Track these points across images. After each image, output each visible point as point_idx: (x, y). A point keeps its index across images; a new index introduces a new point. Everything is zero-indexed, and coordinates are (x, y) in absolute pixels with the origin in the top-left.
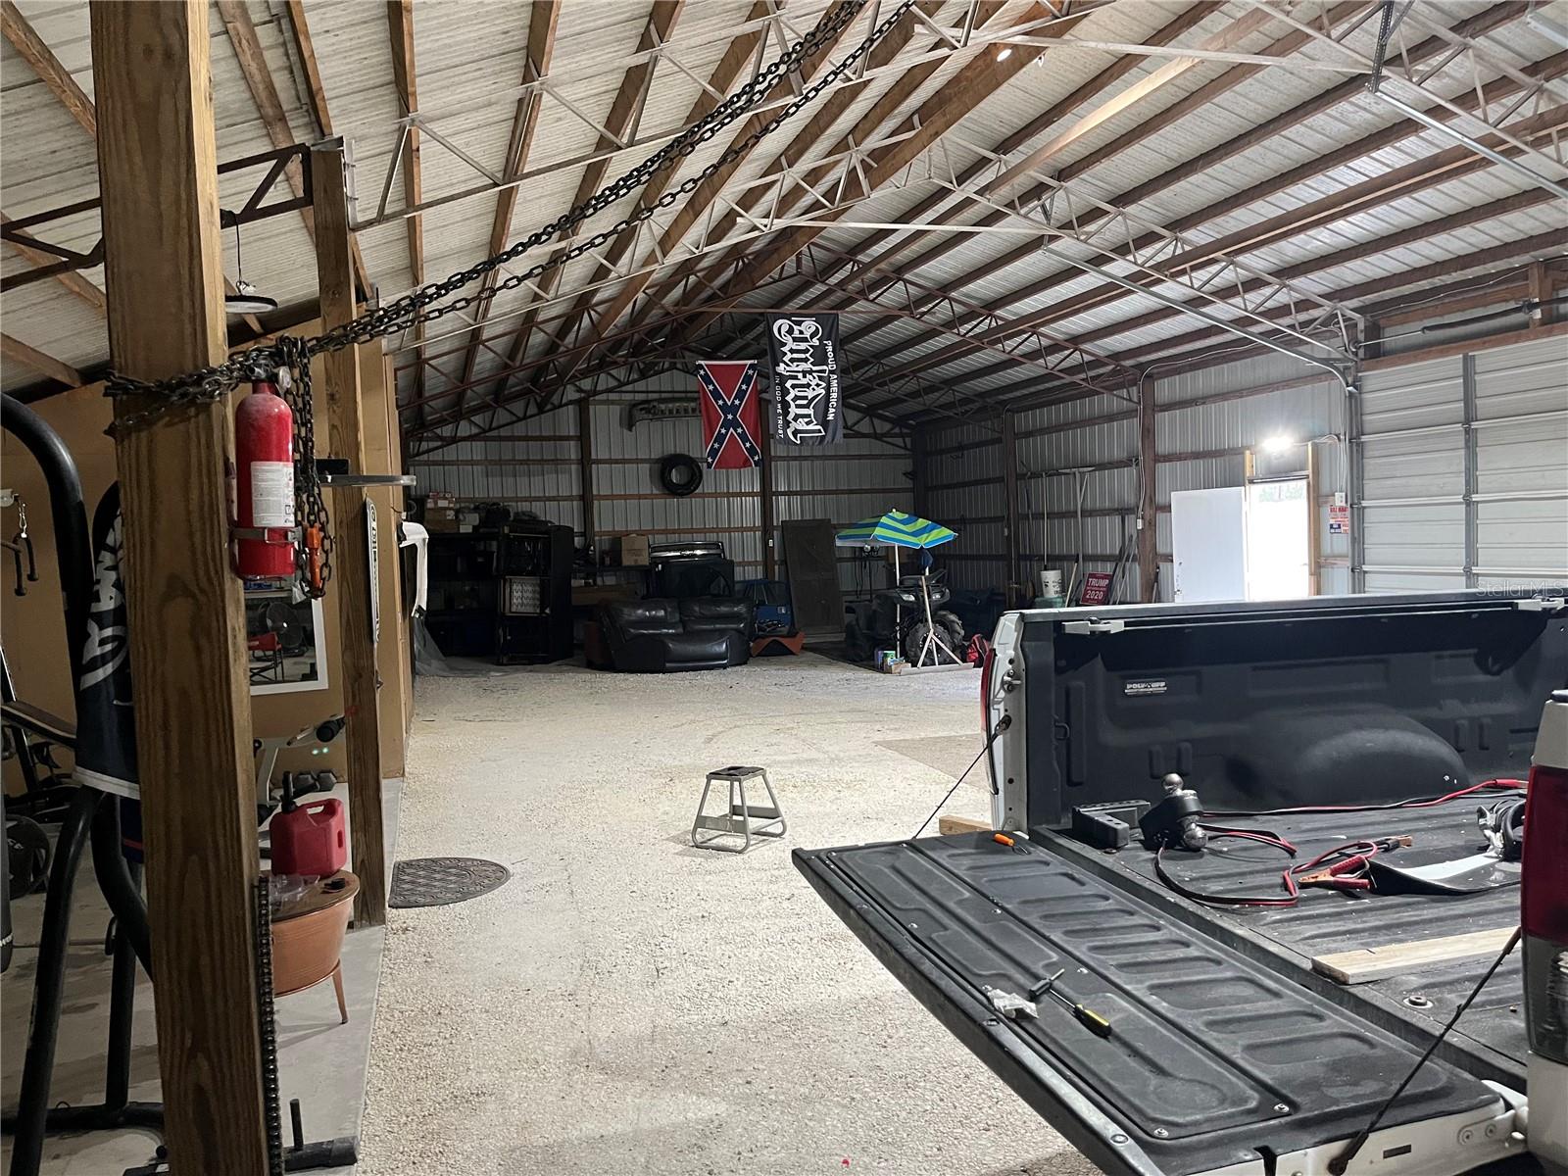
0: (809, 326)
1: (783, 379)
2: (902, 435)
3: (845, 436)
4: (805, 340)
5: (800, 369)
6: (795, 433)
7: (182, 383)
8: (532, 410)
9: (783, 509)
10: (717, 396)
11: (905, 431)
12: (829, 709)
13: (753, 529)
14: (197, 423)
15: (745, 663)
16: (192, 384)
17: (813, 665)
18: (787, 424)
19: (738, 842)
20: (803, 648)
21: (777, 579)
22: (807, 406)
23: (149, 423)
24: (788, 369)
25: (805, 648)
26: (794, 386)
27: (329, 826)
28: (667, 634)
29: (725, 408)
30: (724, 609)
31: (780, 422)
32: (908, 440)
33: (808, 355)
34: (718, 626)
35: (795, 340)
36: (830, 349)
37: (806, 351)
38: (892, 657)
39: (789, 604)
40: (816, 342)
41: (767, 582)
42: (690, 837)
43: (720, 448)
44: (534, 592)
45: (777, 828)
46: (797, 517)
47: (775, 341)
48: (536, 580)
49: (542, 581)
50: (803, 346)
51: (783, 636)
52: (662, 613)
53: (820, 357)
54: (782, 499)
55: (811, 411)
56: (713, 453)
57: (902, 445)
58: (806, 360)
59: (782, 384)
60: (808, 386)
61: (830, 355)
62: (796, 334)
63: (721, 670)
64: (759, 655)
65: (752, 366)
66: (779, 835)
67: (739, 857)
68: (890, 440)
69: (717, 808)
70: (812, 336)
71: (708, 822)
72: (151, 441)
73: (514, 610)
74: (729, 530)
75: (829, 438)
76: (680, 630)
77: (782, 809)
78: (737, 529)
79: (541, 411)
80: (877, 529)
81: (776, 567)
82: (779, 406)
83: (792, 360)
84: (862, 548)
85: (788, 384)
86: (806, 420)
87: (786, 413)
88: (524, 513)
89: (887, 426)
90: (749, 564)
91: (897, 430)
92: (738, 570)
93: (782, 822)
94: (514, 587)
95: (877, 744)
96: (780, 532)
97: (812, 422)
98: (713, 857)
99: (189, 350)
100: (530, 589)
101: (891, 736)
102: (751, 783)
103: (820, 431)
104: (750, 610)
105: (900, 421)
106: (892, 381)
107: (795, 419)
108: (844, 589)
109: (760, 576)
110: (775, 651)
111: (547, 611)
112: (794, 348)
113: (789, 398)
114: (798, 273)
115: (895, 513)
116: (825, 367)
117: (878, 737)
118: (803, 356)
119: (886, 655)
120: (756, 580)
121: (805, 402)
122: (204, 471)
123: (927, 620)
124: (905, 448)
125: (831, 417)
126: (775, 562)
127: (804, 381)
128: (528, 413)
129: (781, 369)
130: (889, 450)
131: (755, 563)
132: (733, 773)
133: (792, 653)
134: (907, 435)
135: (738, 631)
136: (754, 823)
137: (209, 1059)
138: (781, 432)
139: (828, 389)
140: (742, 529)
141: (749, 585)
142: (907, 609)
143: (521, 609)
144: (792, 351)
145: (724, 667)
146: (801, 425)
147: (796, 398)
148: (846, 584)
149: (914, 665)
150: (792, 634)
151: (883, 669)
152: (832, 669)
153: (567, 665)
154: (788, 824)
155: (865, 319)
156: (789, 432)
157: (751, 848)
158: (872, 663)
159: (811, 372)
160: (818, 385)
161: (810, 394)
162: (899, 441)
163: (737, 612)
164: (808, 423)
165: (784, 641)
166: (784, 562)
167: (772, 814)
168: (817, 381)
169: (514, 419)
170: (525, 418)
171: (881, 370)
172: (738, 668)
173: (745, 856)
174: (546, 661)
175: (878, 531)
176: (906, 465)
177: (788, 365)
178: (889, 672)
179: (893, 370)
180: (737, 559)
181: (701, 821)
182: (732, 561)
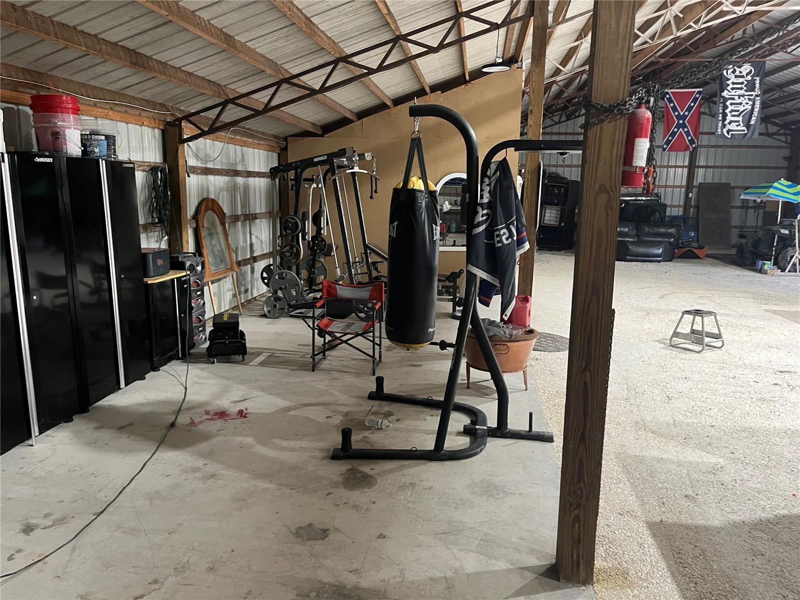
0: (746, 68)
1: (725, 100)
2: (785, 134)
3: (760, 134)
4: (743, 77)
5: (737, 94)
6: (728, 132)
7: (618, 105)
8: (564, 118)
9: (701, 176)
10: (675, 109)
11: (787, 132)
12: (729, 289)
13: (681, 187)
14: (620, 122)
15: (671, 261)
16: (622, 105)
17: (712, 265)
18: (724, 126)
19: (697, 348)
20: (706, 256)
21: (691, 216)
22: (739, 116)
23: (602, 121)
24: (729, 94)
25: (708, 256)
26: (731, 104)
27: (526, 306)
28: (628, 241)
29: (679, 117)
30: (662, 230)
31: (720, 125)
32: (789, 138)
33: (743, 86)
34: (658, 239)
35: (736, 77)
36: (758, 82)
37: (742, 83)
38: (768, 265)
39: (697, 230)
40: (749, 78)
41: (684, 218)
42: (668, 342)
43: (672, 140)
44: (557, 214)
45: (719, 344)
46: (709, 181)
47: (723, 77)
48: (558, 208)
49: (562, 209)
50: (740, 80)
51: (695, 248)
52: (627, 230)
53: (751, 86)
54: (701, 170)
55: (740, 119)
56: (668, 142)
57: (784, 140)
58: (741, 89)
59: (724, 103)
60: (741, 104)
61: (757, 85)
62: (737, 73)
63: (657, 263)
64: (678, 257)
65: (698, 92)
66: (719, 348)
67: (698, 354)
68: (776, 137)
69: (685, 329)
70: (747, 74)
71: (680, 335)
72: (601, 128)
73: (545, 222)
74: (666, 187)
75: (749, 135)
76: (636, 240)
77: (723, 335)
78: (670, 187)
79: (568, 119)
80: (771, 189)
81: (692, 209)
82: (721, 115)
83: (733, 89)
84: (755, 201)
85: (728, 103)
86: (737, 124)
87: (724, 119)
88: (553, 173)
89: (776, 129)
90: (675, 206)
91: (782, 131)
92: (668, 209)
93: (723, 341)
94: (547, 211)
95: (766, 311)
96: (697, 190)
97: (740, 125)
98: (682, 352)
99: (622, 90)
100: (555, 212)
101: (774, 308)
102: (708, 320)
103: (744, 131)
104: (678, 232)
105: (785, 126)
106: (788, 101)
107: (730, 123)
108: (733, 224)
109: (681, 213)
110: (690, 256)
111: (563, 224)
112: (735, 81)
113: (727, 111)
114: (743, 37)
115: (783, 181)
116: (753, 93)
117: (766, 307)
118: (739, 86)
119: (764, 264)
120: (678, 216)
121: (737, 113)
122: (620, 141)
123: (795, 246)
124: (786, 142)
125: (752, 122)
126: (691, 207)
127: (739, 101)
128: (561, 120)
129: (725, 94)
130: (776, 143)
131: (679, 206)
132: (697, 312)
133: (699, 258)
134: (789, 135)
135: (670, 243)
136: (707, 340)
137: (590, 373)
138: (719, 130)
139: (753, 105)
140: (674, 187)
141: (674, 218)
142: (782, 238)
143: (548, 222)
144: (733, 83)
145: (659, 261)
146: (733, 127)
147: (732, 111)
148: (735, 221)
149: (783, 270)
150: (700, 248)
151: (761, 271)
152: (727, 268)
153: (570, 253)
154: (725, 342)
155: (778, 64)
156: (725, 131)
157: (704, 352)
158: (754, 268)
159: (743, 96)
160: (747, 103)
161: (741, 108)
162: (783, 138)
163: (671, 233)
164: (737, 126)
165: (696, 251)
166: (697, 207)
167: (718, 337)
168: (747, 101)
169: (554, 123)
170: (559, 123)
171: (781, 95)
172: (666, 263)
173: (702, 355)
174: (559, 250)
175: (771, 191)
176: (786, 153)
177: (729, 92)
178: (766, 273)
179: (790, 95)
180: (669, 203)
181: (676, 334)
182: (665, 205)
